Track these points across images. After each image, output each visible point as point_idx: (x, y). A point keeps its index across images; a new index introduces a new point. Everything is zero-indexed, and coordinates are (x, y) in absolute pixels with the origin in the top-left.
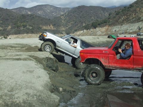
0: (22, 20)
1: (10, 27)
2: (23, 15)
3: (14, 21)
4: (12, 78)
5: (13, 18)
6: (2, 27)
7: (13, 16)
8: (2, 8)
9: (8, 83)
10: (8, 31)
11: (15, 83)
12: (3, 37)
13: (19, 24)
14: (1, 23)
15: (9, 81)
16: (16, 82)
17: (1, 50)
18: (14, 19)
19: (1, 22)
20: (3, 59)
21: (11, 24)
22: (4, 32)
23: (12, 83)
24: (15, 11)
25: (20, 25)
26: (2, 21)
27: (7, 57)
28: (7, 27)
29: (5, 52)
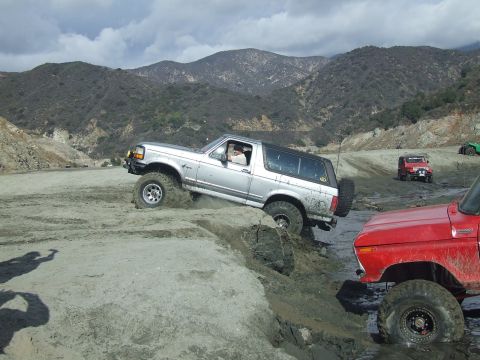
0: (168, 103)
1: (130, 128)
2: (170, 88)
3: (143, 106)
4: (145, 297)
5: (140, 98)
6: (105, 130)
7: (139, 93)
8: (106, 68)
9: (132, 313)
10: (124, 141)
11: (154, 312)
12: (108, 160)
13: (159, 117)
14: (102, 116)
15: (135, 306)
16: (158, 309)
17: (105, 203)
18: (143, 101)
19: (103, 112)
20: (113, 233)
21: (134, 117)
22: (111, 144)
23: (142, 312)
24: (145, 75)
25: (164, 120)
26: (105, 108)
27: (125, 227)
28: (119, 129)
29: (119, 209)
